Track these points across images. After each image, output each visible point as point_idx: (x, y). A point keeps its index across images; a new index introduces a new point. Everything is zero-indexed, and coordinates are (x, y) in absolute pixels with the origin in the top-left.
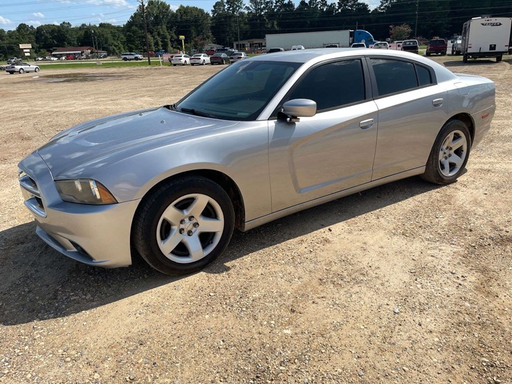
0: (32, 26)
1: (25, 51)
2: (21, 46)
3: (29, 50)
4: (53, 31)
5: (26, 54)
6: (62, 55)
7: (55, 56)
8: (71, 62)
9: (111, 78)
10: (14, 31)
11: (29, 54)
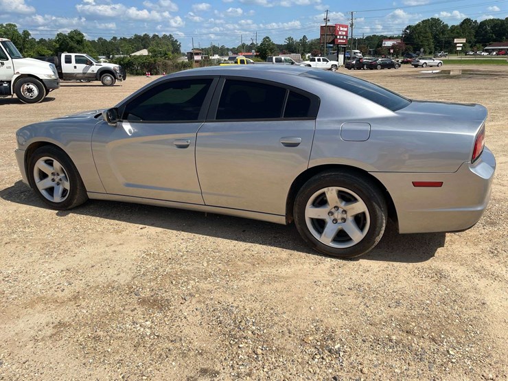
0: (476, 21)
1: (458, 45)
2: (456, 41)
3: (461, 45)
4: (495, 25)
5: (458, 49)
6: (494, 50)
7: (486, 51)
8: (500, 58)
9: (480, 77)
10: (457, 26)
11: (460, 49)
